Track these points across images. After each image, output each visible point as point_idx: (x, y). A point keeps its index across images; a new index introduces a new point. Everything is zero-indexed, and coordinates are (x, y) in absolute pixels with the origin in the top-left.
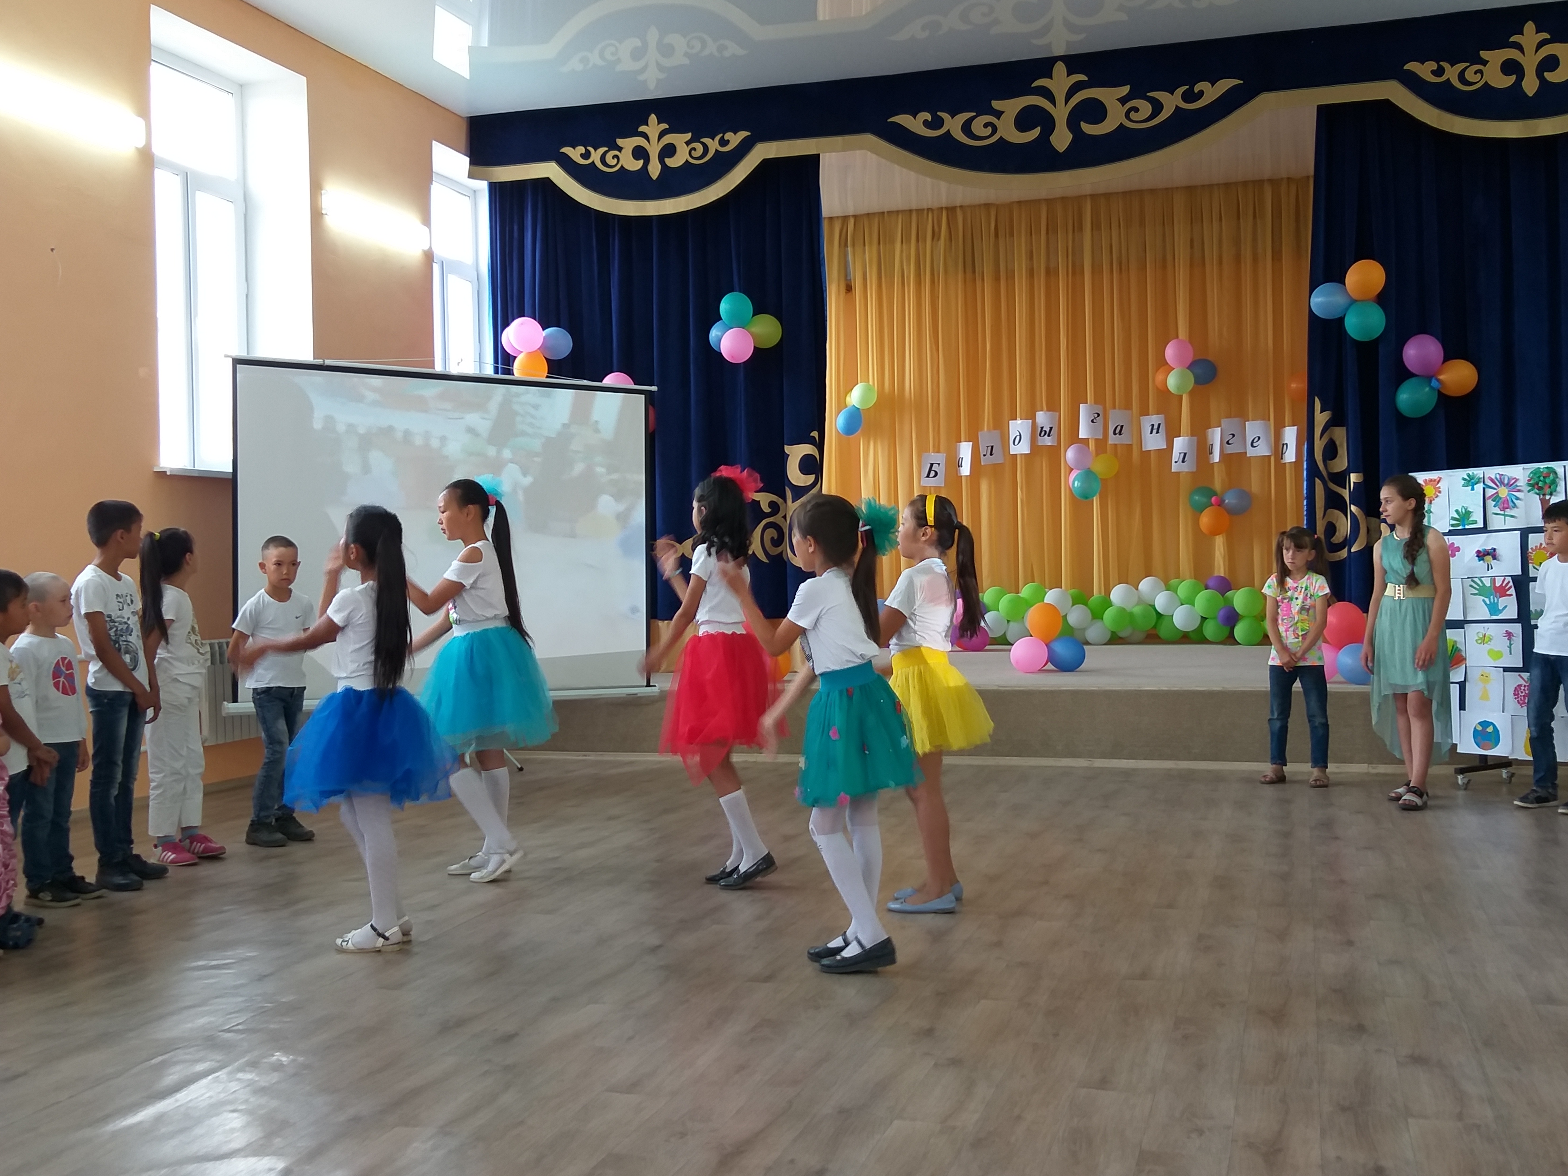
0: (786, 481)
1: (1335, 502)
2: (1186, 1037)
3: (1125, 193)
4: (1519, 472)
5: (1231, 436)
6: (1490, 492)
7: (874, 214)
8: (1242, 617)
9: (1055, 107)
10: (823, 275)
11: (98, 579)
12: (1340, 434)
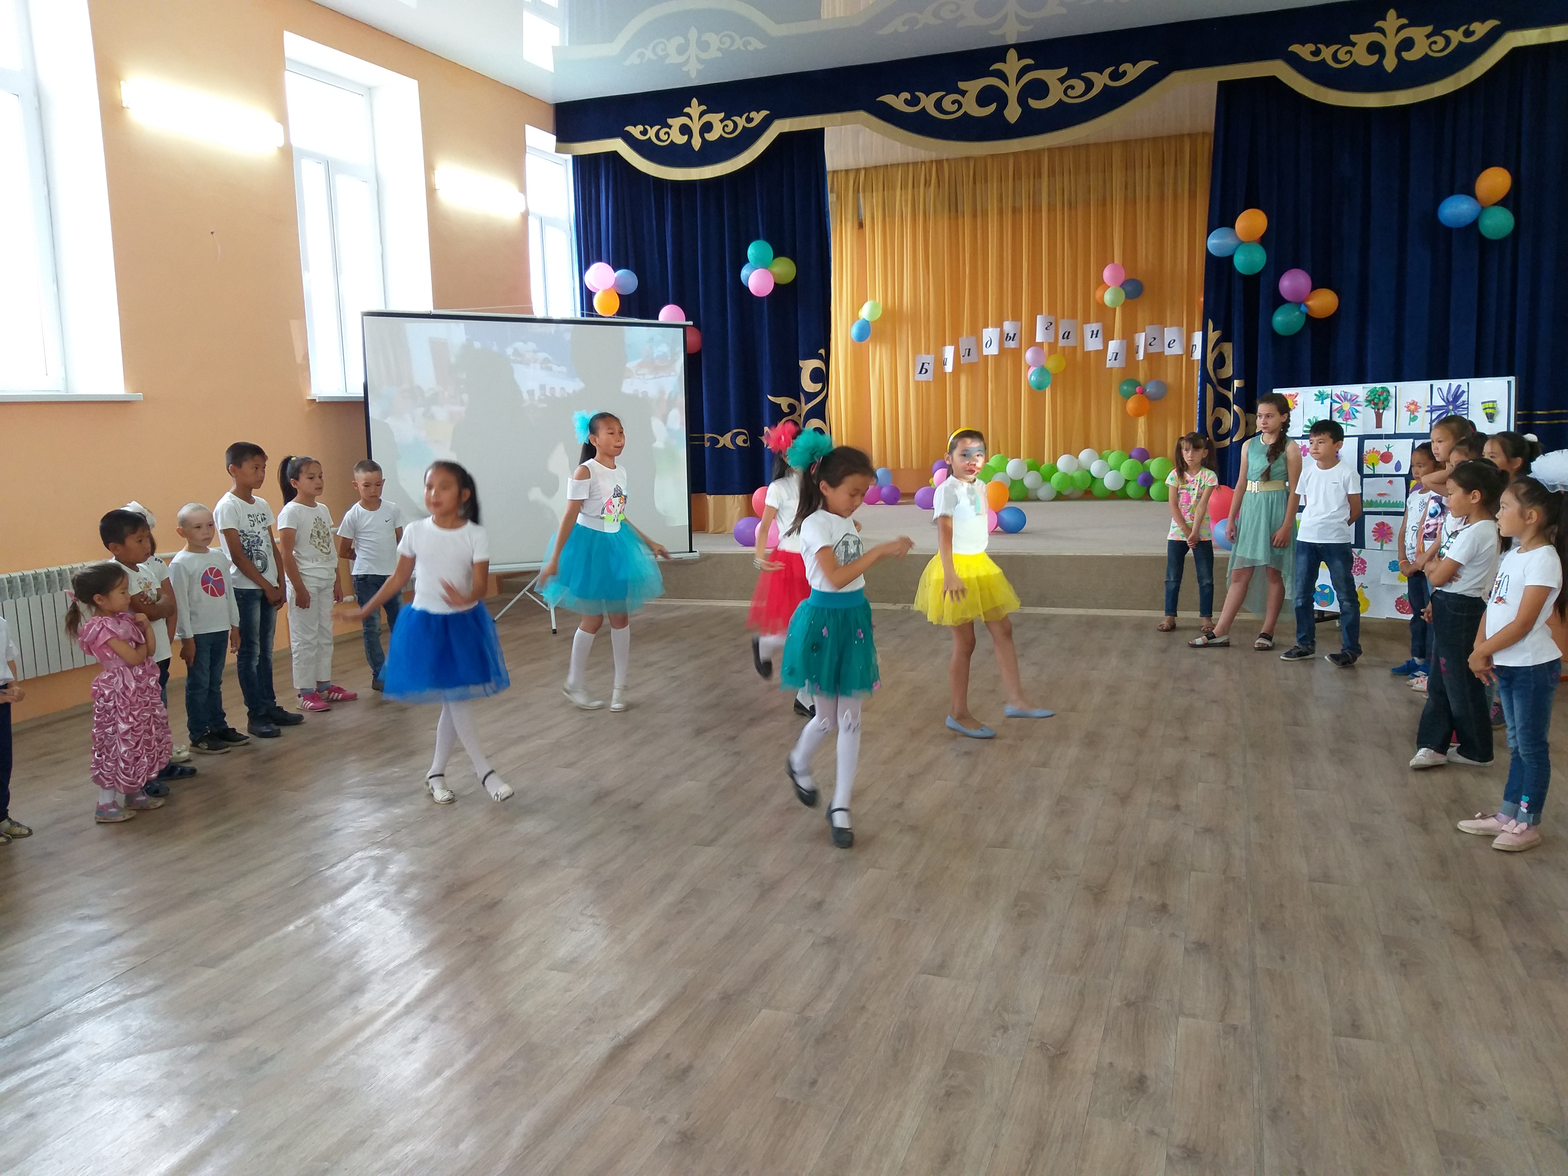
0: (801, 389)
1: (1222, 402)
2: (1020, 915)
4: (1360, 390)
5: (1153, 339)
6: (1336, 406)
7: (880, 166)
8: (1157, 480)
9: (1008, 86)
11: (231, 503)
12: (1228, 349)
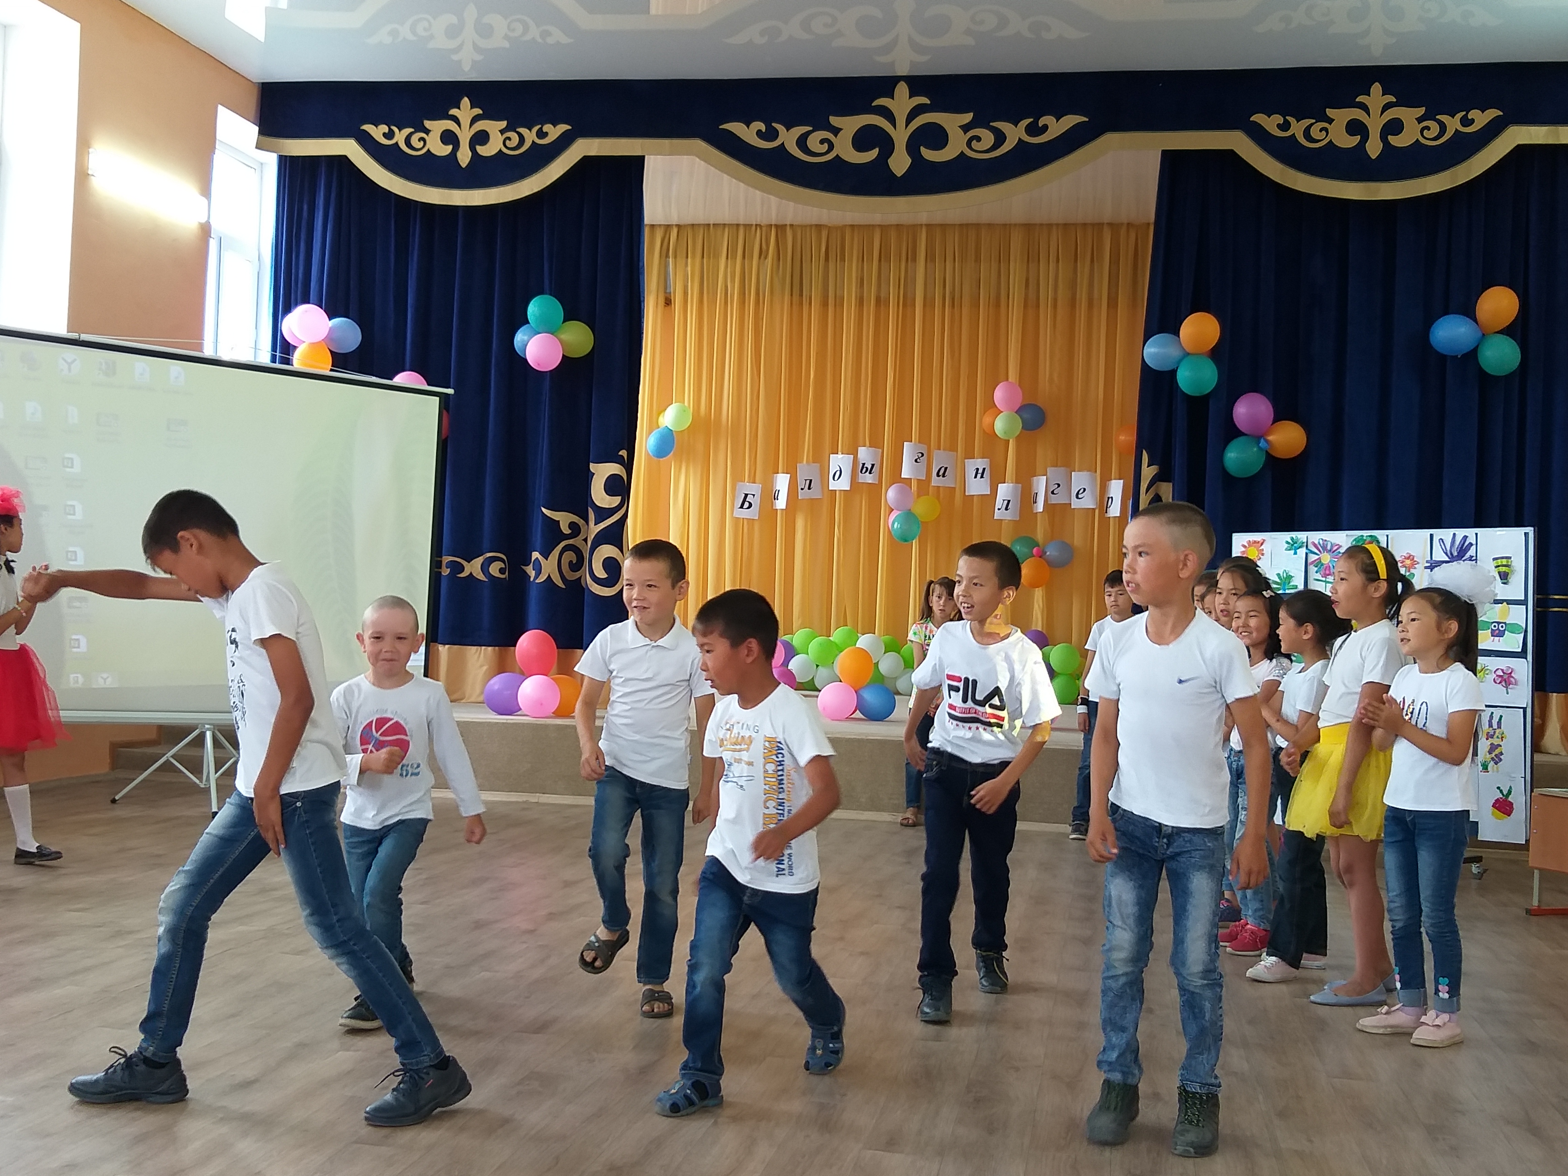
0: (590, 502)
2: (977, 1101)
3: (961, 225)
5: (1056, 486)
6: (1312, 558)
7: (699, 225)
8: (1058, 674)
9: (895, 128)
10: (641, 284)
12: (1166, 489)
